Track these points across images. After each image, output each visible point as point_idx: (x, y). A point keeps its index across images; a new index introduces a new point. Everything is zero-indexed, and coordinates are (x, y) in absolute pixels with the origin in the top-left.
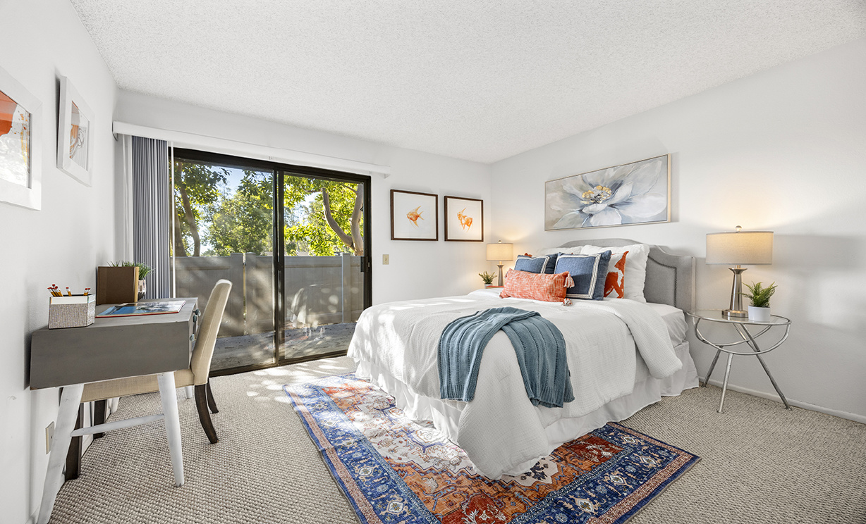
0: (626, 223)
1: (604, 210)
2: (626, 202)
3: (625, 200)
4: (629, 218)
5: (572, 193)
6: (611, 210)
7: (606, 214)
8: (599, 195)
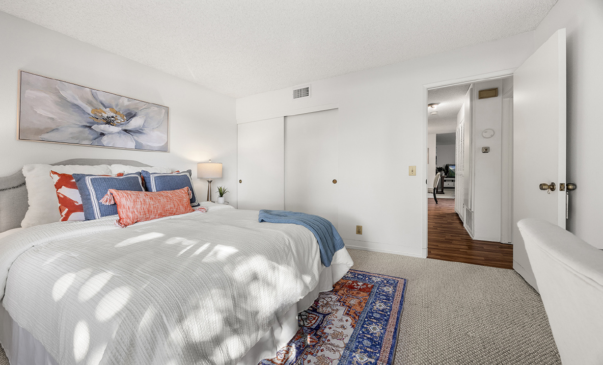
0: (139, 147)
1: (118, 133)
2: (138, 131)
3: (138, 129)
4: (141, 144)
5: (76, 103)
6: (125, 134)
7: (120, 137)
8: (113, 117)
